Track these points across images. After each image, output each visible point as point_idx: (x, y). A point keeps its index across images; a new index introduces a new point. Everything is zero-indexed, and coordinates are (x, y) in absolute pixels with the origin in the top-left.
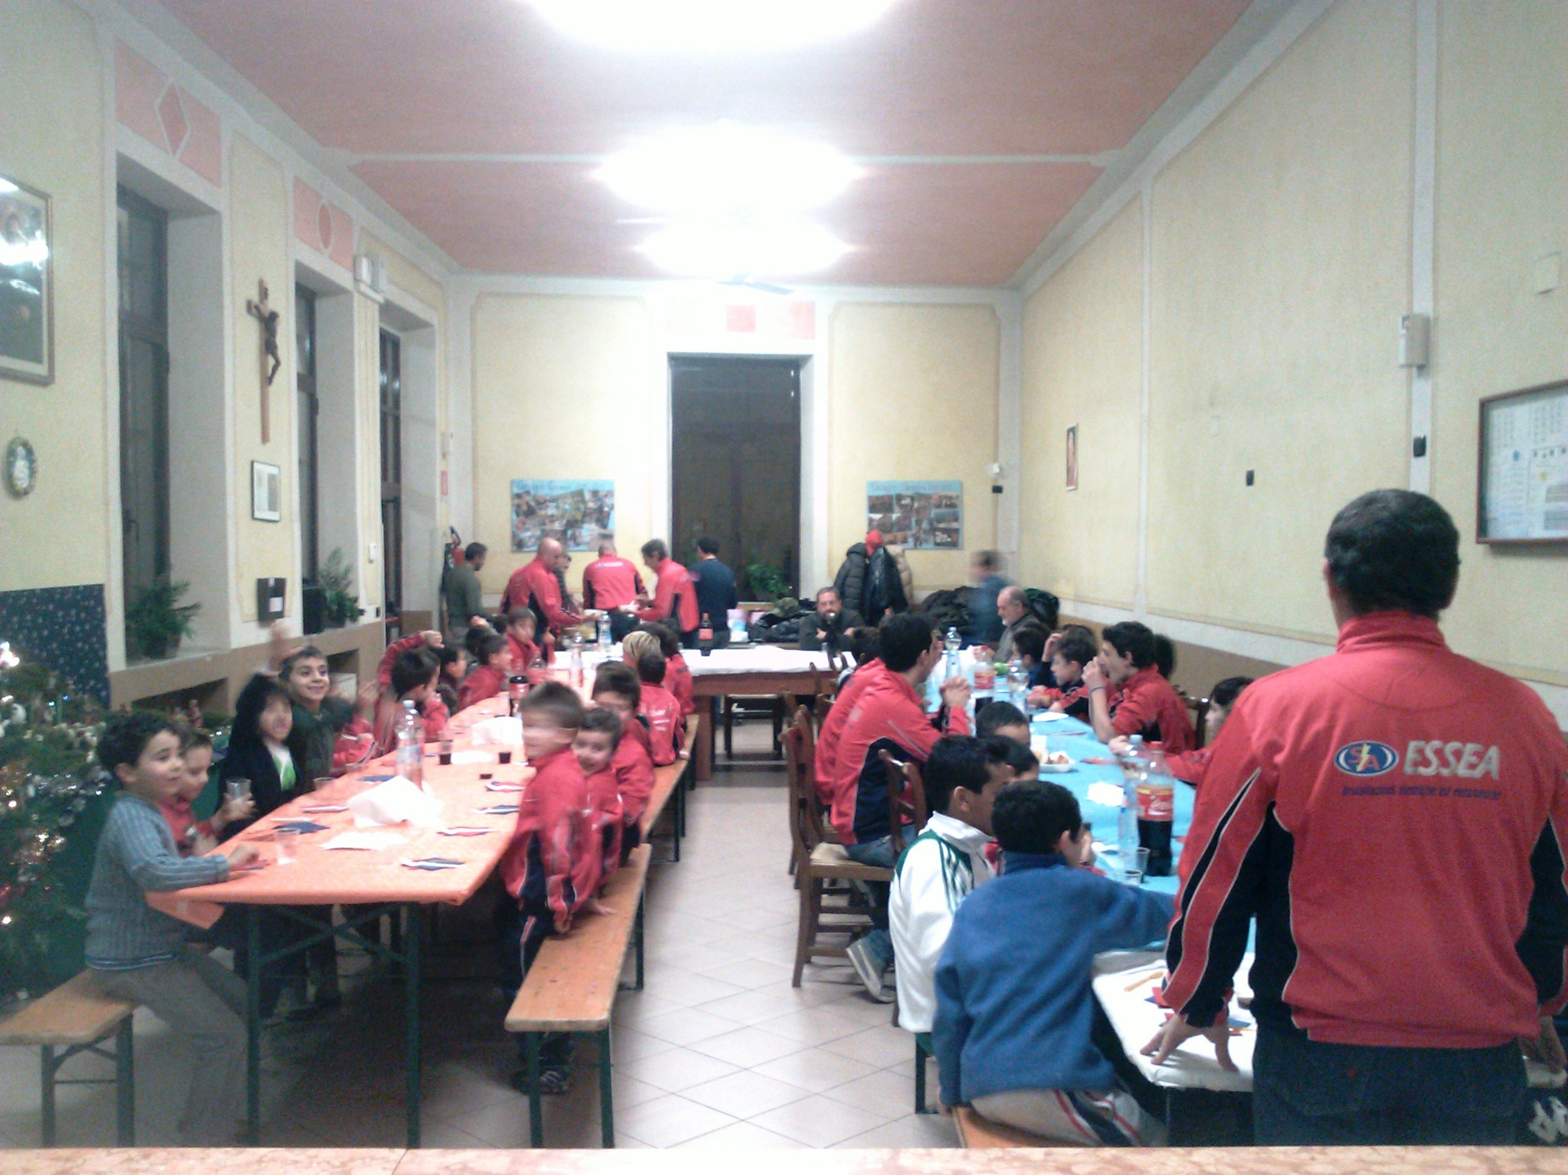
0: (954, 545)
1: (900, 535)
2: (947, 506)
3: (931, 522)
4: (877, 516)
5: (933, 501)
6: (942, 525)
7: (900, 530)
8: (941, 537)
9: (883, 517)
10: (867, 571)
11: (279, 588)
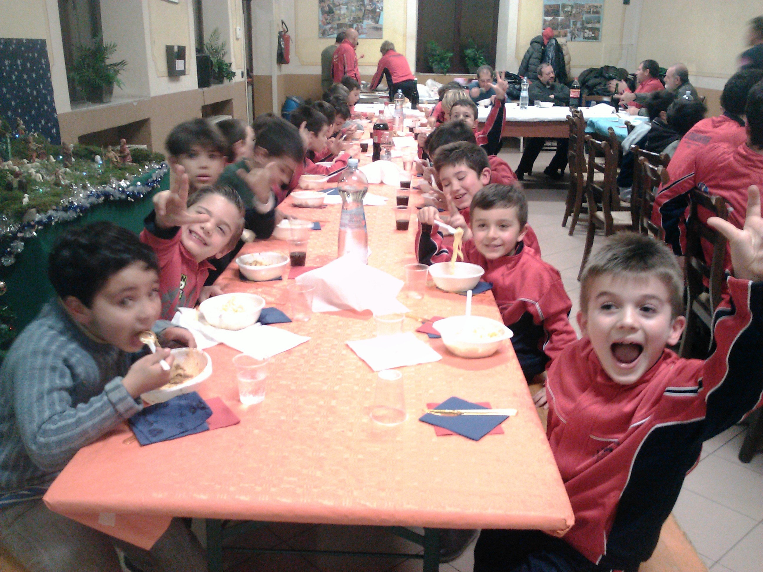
0: (596, 38)
1: (562, 31)
2: (594, 12)
3: (582, 24)
4: (549, 18)
5: (585, 9)
6: (590, 26)
7: (563, 28)
8: (588, 33)
9: (553, 18)
10: (544, 54)
11: (181, 54)
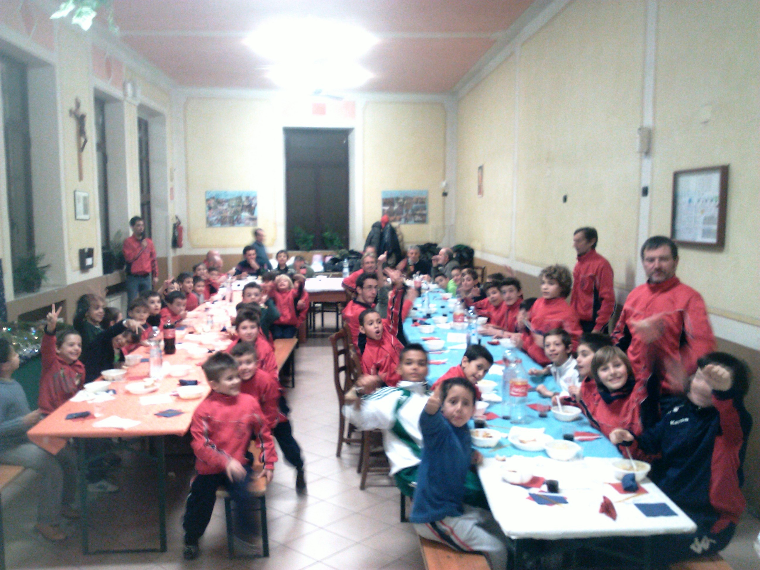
0: (424, 222)
2: (421, 203)
3: (413, 211)
4: (387, 208)
5: (414, 200)
6: (418, 212)
7: (398, 215)
8: (417, 218)
9: (390, 208)
10: (382, 236)
11: (90, 253)
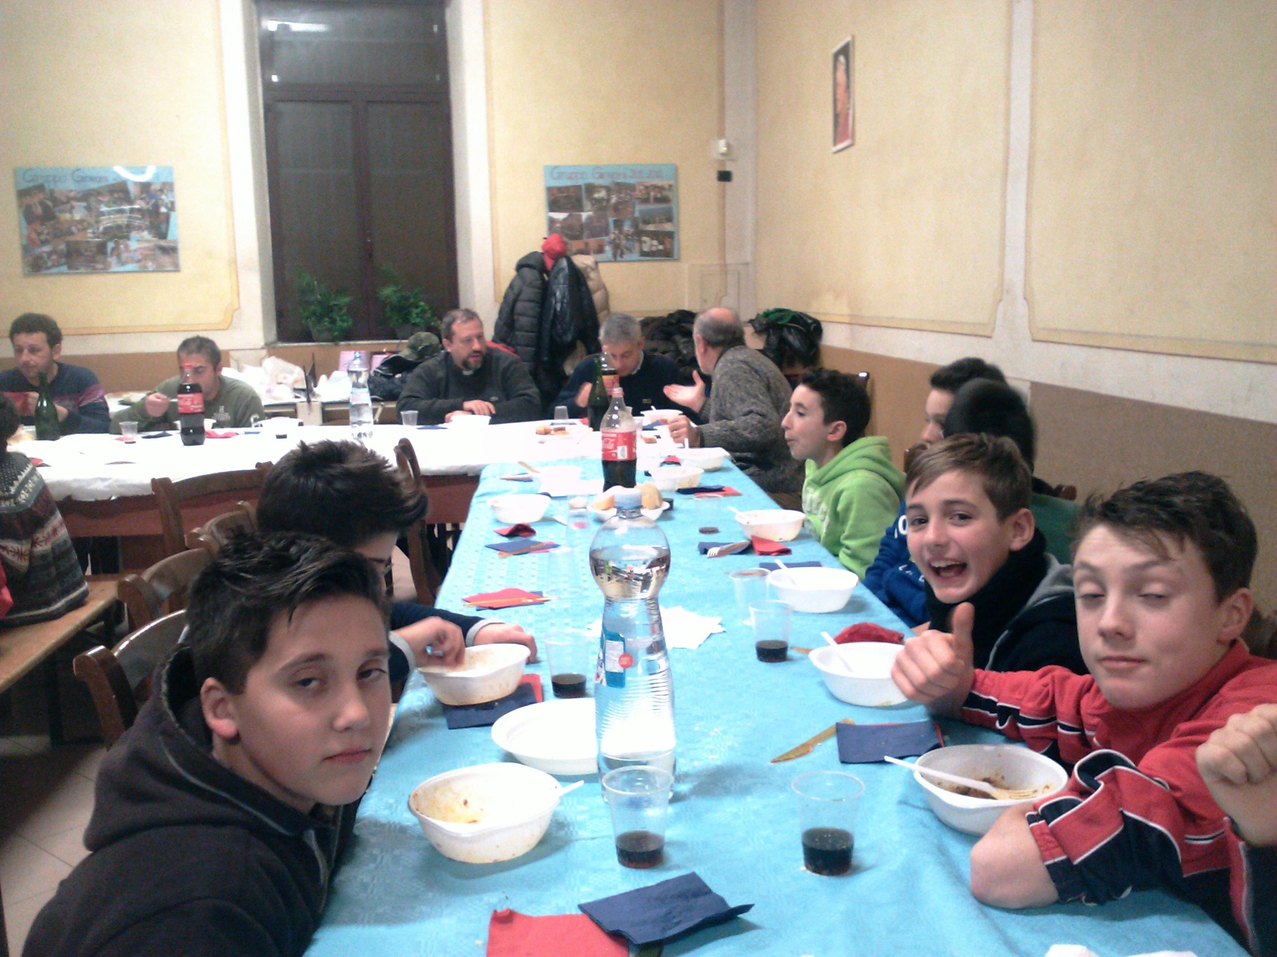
0: (667, 254)
1: (593, 242)
2: (657, 200)
3: (635, 225)
4: (560, 216)
5: (637, 194)
6: (651, 228)
7: (593, 235)
8: (649, 244)
9: (569, 216)
10: (545, 291)
